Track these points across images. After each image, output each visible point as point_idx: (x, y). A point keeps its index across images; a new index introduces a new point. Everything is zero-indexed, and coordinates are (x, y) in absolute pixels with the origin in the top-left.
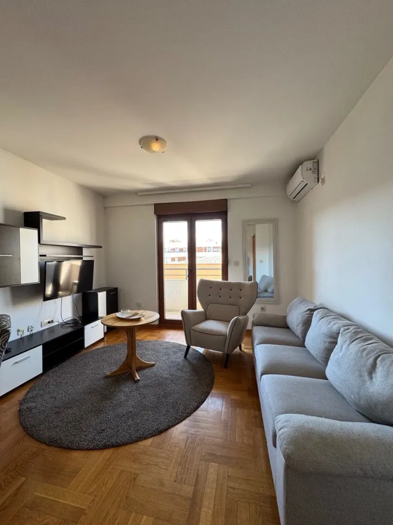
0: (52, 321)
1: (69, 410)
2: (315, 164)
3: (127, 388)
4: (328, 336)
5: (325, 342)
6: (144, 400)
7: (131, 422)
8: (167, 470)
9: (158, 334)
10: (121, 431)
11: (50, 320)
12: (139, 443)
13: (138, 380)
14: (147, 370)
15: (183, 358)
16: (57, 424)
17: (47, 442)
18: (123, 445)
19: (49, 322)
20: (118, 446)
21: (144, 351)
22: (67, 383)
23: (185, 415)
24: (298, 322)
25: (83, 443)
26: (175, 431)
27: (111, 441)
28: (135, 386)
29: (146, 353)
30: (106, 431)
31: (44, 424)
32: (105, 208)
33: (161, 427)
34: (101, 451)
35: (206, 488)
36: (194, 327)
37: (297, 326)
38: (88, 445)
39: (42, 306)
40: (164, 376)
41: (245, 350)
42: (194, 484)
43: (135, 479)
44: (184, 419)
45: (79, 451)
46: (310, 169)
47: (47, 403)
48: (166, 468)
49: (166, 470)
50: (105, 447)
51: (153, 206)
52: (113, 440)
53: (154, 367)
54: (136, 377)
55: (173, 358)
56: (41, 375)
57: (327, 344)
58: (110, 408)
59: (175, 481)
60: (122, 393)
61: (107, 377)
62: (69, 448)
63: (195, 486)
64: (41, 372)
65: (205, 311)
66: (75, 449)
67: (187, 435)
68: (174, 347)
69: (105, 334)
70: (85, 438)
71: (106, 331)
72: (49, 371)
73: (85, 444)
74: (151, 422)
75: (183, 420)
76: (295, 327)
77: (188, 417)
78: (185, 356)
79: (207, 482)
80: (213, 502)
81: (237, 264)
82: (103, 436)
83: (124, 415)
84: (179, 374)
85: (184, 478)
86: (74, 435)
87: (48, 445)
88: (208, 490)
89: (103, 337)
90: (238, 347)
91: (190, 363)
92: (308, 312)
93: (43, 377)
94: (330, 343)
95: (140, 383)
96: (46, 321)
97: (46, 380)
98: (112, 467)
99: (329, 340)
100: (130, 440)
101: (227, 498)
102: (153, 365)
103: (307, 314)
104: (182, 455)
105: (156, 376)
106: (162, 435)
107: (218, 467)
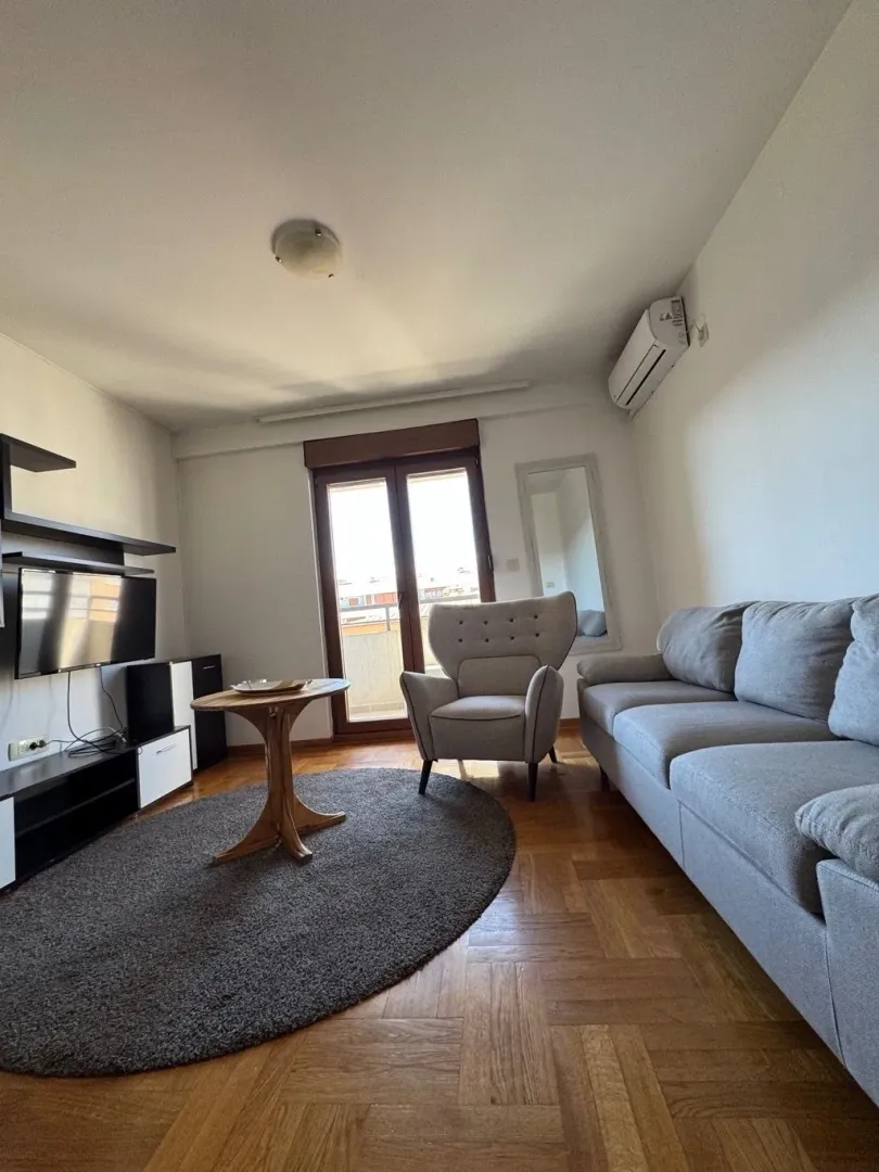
0: (42, 744)
1: (109, 962)
2: (676, 304)
3: (281, 880)
4: (810, 640)
5: (807, 656)
6: (335, 901)
7: (310, 962)
8: (458, 1072)
9: (335, 758)
10: (283, 992)
11: (36, 740)
12: (349, 1014)
13: (309, 858)
14: (328, 832)
15: (416, 794)
16: (71, 1007)
17: (39, 1068)
18: (300, 1028)
19: (33, 746)
20: (281, 1033)
21: (309, 795)
22: (95, 896)
23: (466, 918)
24: (703, 649)
25: (165, 1045)
26: (448, 965)
27: (257, 1023)
28: (302, 871)
29: (316, 797)
30: (237, 997)
31: (25, 1014)
32: (178, 461)
33: (407, 961)
34: (230, 1061)
35: (598, 1102)
36: (436, 711)
37: (702, 658)
38: (181, 1049)
39: (11, 697)
40: (380, 838)
41: (565, 761)
42: (555, 1098)
43: (360, 1122)
44: (466, 928)
45: (153, 1074)
46: (668, 317)
47: (33, 955)
48: (451, 1067)
49: (455, 1075)
50: (242, 1045)
51: (301, 449)
52: (264, 1020)
53: (343, 825)
54: (300, 850)
55: (391, 799)
56: (12, 887)
57: (813, 661)
58: (238, 937)
59: (493, 1101)
60: (267, 895)
61: (216, 864)
62: (117, 1073)
63: (561, 1102)
64: (12, 878)
65: (455, 679)
66: (137, 1072)
67: (486, 966)
68: (385, 778)
69: (195, 773)
70: (169, 1030)
71: (195, 767)
72: (38, 877)
73: (173, 1049)
74: (373, 951)
75: (462, 932)
76: (697, 663)
77: (475, 920)
78: (422, 791)
79: (595, 1085)
80: (637, 1140)
81: (513, 565)
82: (229, 1014)
83: (285, 948)
84: (417, 828)
85: (518, 1084)
86: (130, 1029)
87: (41, 1076)
88: (607, 1106)
89: (189, 779)
90: (548, 755)
91: (440, 803)
92: (724, 621)
93: (18, 893)
94: (822, 654)
95: (315, 864)
96: (22, 743)
97: (27, 899)
98: (274, 1099)
99: (819, 648)
100: (318, 1010)
101: (673, 1116)
102: (342, 820)
103: (723, 625)
104: (491, 1021)
105: (355, 842)
106: (413, 979)
107: (609, 1032)
